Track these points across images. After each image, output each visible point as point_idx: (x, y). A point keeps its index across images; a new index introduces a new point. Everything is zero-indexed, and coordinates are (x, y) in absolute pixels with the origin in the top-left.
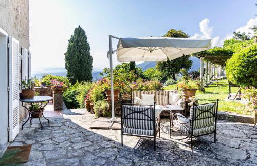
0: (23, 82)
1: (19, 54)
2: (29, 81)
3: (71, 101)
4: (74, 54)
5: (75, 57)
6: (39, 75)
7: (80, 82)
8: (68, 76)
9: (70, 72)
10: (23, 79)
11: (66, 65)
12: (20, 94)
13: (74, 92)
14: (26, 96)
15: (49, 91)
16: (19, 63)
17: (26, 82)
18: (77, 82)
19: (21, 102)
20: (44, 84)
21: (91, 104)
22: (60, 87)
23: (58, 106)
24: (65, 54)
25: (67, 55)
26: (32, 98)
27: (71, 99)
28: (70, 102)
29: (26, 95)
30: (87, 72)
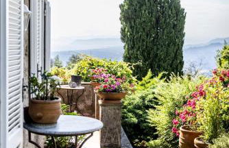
0: (32, 81)
1: (24, 8)
2: (45, 77)
3: (135, 120)
4: (142, 5)
5: (145, 12)
6: (65, 53)
7: (155, 75)
8: (128, 59)
9: (133, 48)
10: (34, 70)
11: (123, 31)
12: (26, 110)
13: (143, 98)
14: (40, 118)
15: (88, 96)
16: (24, 29)
17: (40, 81)
18: (150, 74)
19: (27, 132)
20: (76, 79)
21: (196, 141)
22: (115, 91)
23: (110, 139)
24: (121, 6)
25: (126, 7)
26: (52, 122)
27: (137, 115)
28: (134, 123)
29: (39, 114)
30: (172, 49)
